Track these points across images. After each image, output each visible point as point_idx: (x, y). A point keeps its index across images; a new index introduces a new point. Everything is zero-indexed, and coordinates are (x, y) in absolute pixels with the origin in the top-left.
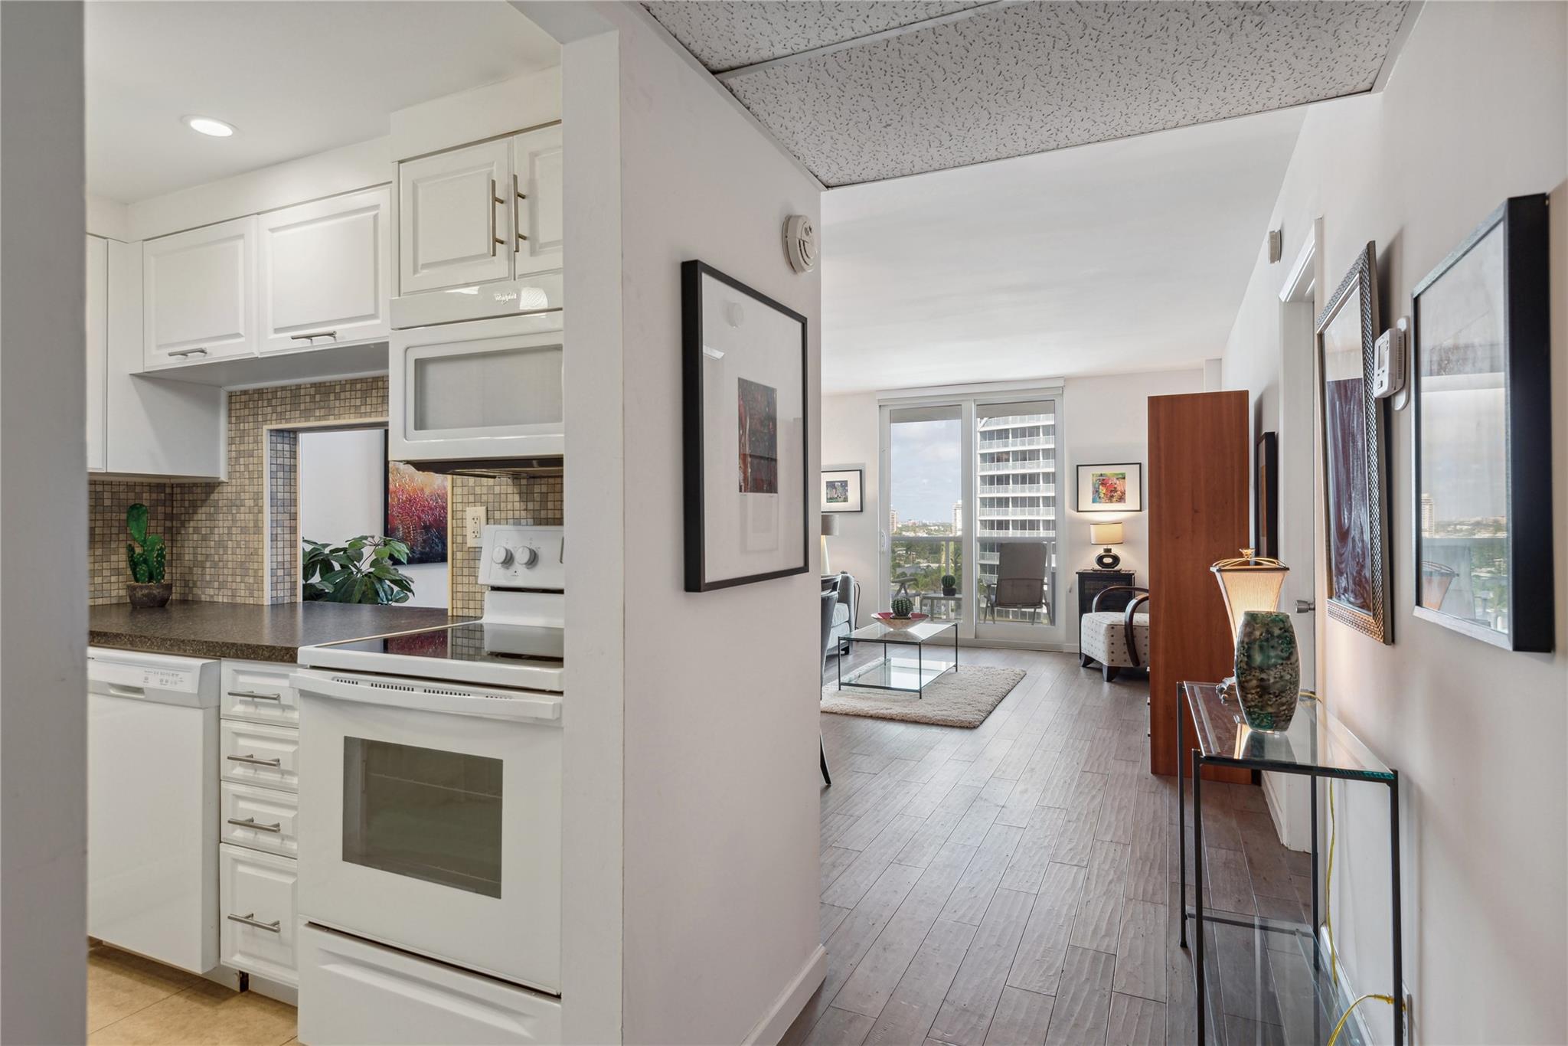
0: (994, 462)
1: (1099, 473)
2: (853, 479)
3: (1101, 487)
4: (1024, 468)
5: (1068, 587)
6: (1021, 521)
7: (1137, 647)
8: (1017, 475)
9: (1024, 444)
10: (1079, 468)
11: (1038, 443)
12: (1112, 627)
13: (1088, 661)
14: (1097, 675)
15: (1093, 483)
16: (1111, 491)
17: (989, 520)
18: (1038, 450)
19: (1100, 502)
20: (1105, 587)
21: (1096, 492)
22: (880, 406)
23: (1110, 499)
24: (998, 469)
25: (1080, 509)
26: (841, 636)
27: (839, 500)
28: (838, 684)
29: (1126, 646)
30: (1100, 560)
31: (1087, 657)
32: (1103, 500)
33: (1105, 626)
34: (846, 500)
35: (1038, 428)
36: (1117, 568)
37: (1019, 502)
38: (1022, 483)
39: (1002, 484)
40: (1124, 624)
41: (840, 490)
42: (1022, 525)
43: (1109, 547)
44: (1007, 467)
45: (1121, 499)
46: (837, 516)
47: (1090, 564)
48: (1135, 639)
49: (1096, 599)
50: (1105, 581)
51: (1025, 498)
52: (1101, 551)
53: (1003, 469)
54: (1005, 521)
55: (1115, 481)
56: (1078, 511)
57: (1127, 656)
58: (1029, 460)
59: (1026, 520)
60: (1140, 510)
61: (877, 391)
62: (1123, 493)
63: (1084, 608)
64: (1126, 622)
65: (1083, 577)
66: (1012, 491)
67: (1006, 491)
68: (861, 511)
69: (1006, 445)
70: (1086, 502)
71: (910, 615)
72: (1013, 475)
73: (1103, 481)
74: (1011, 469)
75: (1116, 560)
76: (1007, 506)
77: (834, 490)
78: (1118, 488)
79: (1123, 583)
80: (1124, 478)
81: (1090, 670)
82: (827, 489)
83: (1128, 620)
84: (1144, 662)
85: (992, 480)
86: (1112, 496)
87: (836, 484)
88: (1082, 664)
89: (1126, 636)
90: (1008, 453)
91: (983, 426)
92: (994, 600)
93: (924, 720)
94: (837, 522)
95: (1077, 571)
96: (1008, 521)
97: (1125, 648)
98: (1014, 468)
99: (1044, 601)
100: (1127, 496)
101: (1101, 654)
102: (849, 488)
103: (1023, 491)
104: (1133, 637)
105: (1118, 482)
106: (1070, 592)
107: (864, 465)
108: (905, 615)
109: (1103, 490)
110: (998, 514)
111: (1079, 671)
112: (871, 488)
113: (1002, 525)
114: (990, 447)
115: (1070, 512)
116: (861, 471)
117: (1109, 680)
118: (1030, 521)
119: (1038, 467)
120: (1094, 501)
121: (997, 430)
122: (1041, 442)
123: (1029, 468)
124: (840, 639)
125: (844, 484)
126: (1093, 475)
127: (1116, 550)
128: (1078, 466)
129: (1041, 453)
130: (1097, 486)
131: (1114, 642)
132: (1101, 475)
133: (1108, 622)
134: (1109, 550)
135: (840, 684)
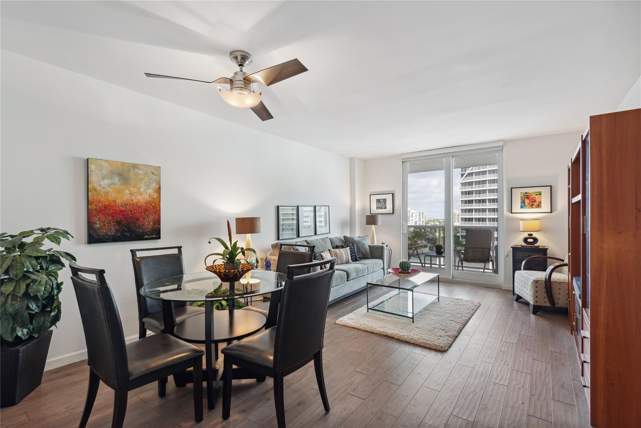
0: (467, 195)
1: (525, 192)
2: (389, 198)
3: (526, 199)
4: (480, 197)
5: (506, 254)
6: (478, 218)
7: (553, 295)
8: (477, 200)
9: (480, 188)
10: (512, 189)
11: (486, 187)
12: (536, 282)
13: (519, 298)
14: (525, 308)
15: (521, 198)
16: (532, 202)
17: (465, 218)
18: (486, 190)
19: (525, 208)
20: (529, 256)
21: (523, 202)
22: (403, 162)
23: (532, 206)
24: (469, 197)
25: (513, 212)
26: (368, 282)
27: (383, 208)
28: (367, 309)
29: (546, 293)
30: (525, 240)
31: (518, 296)
32: (527, 207)
33: (532, 280)
34: (385, 208)
35: (486, 181)
36: (536, 245)
37: (477, 210)
38: (479, 203)
39: (470, 203)
40: (544, 280)
41: (383, 203)
42: (479, 220)
43: (531, 233)
44: (472, 197)
45: (539, 206)
46: (380, 216)
47: (519, 241)
48: (552, 289)
49: (524, 263)
50: (529, 252)
51: (480, 209)
52: (526, 235)
53: (470, 198)
54: (472, 218)
55: (535, 196)
56: (512, 213)
57: (547, 300)
58: (482, 194)
59: (480, 218)
60: (551, 212)
61: (401, 154)
62: (540, 203)
63: (516, 267)
64: (546, 279)
65: (515, 249)
66: (474, 206)
67: (472, 206)
68: (393, 213)
69: (472, 188)
70: (517, 207)
71: (410, 271)
72: (475, 200)
73: (527, 196)
74: (474, 197)
75: (536, 240)
76: (472, 212)
77: (380, 203)
78: (537, 200)
79: (541, 254)
80: (540, 194)
81: (520, 304)
82: (377, 203)
83: (547, 277)
84: (558, 303)
85: (466, 202)
86: (533, 205)
87: (381, 200)
88: (515, 299)
89: (546, 287)
90: (473, 191)
91: (462, 180)
92: (463, 258)
93: (412, 341)
94: (380, 219)
95: (511, 246)
96: (473, 218)
97: (545, 295)
98: (475, 197)
99: (490, 259)
100: (543, 204)
101: (528, 295)
102: (387, 202)
103: (479, 206)
104: (551, 288)
105: (537, 197)
106: (507, 257)
107: (394, 191)
108: (407, 271)
109: (527, 201)
110: (468, 215)
111: (513, 303)
112: (398, 202)
113: (470, 220)
114: (465, 188)
115: (506, 213)
116: (393, 194)
117: (534, 313)
118: (482, 218)
119: (486, 196)
120: (522, 207)
121: (468, 182)
122: (487, 186)
123: (482, 197)
124: (368, 284)
125: (385, 200)
126: (521, 193)
127: (535, 235)
128: (512, 188)
129: (487, 191)
130: (523, 199)
131: (538, 291)
132: (526, 193)
133: (534, 278)
134: (531, 235)
135: (368, 309)
